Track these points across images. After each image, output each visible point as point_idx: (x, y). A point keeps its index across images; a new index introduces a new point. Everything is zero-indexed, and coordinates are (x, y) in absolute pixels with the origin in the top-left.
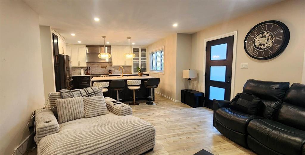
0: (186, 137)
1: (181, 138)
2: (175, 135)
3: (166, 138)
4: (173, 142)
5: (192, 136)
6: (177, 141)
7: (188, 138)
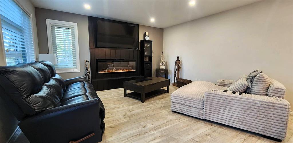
0: (147, 127)
1: (152, 125)
2: (159, 128)
3: (168, 122)
4: (160, 120)
5: (140, 129)
6: (157, 121)
7: (145, 127)
